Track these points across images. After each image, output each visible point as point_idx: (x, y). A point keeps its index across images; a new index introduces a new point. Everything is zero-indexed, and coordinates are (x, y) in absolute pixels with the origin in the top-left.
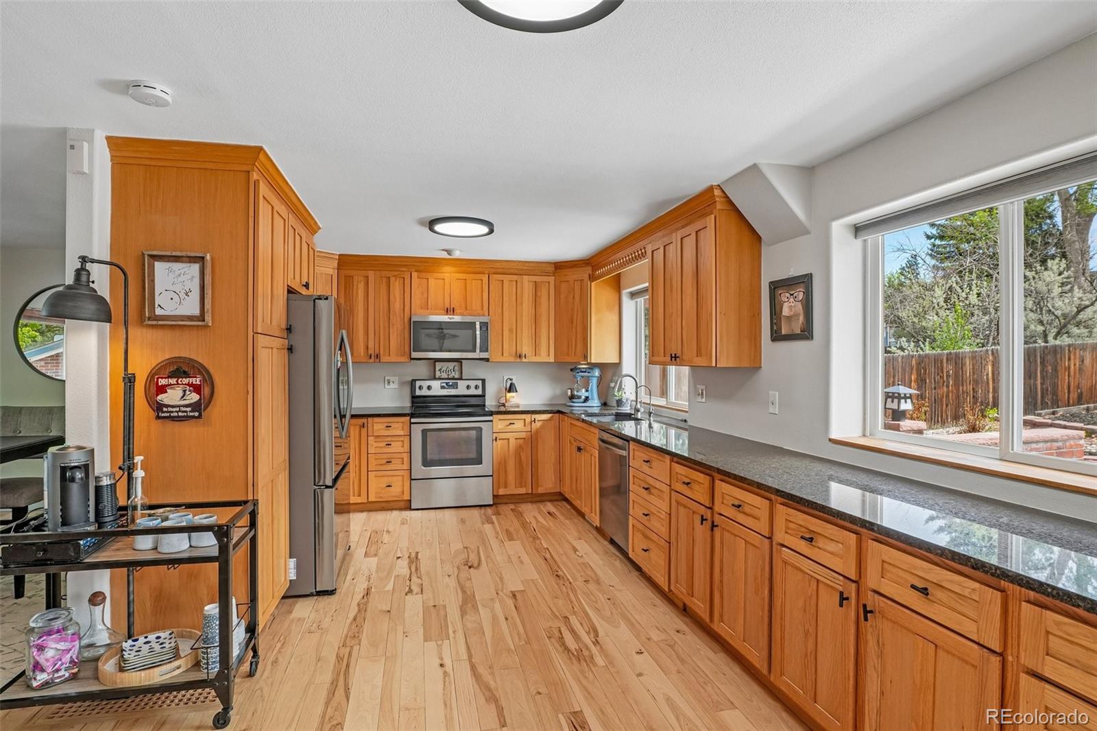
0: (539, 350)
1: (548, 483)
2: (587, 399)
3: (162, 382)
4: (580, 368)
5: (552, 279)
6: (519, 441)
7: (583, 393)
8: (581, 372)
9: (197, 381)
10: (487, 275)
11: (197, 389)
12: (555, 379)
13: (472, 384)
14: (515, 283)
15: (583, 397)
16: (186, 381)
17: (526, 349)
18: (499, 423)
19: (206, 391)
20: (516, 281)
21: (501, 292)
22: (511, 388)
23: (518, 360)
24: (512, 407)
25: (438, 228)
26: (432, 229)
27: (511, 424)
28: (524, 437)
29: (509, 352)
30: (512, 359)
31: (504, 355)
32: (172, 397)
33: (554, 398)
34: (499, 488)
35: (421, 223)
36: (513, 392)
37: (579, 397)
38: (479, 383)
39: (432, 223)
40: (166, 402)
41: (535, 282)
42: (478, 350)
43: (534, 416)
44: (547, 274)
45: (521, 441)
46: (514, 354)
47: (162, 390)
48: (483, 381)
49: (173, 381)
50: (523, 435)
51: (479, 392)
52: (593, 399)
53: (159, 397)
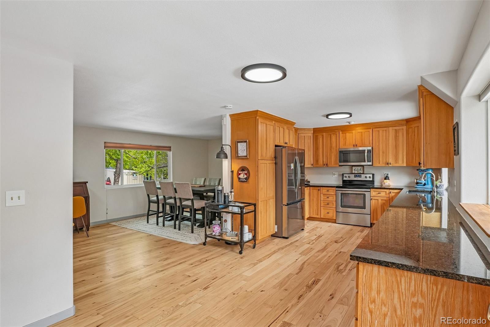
0: (398, 161)
2: (425, 184)
3: (240, 172)
4: (421, 169)
5: (405, 128)
7: (423, 181)
8: (422, 171)
9: (246, 172)
10: (372, 129)
11: (246, 174)
13: (368, 176)
14: (385, 131)
15: (423, 183)
16: (244, 172)
17: (391, 160)
18: (373, 193)
20: (386, 130)
21: (378, 135)
23: (387, 165)
24: (386, 186)
25: (329, 117)
27: (379, 193)
29: (383, 162)
30: (384, 165)
31: (380, 163)
32: (241, 176)
33: (410, 183)
36: (387, 180)
37: (421, 183)
38: (371, 176)
39: (327, 116)
40: (241, 177)
41: (396, 129)
42: (366, 161)
43: (390, 190)
44: (402, 125)
45: (384, 201)
46: (385, 163)
47: (240, 174)
48: (373, 175)
49: (242, 172)
50: (385, 199)
51: (371, 179)
52: (428, 184)
53: (239, 176)
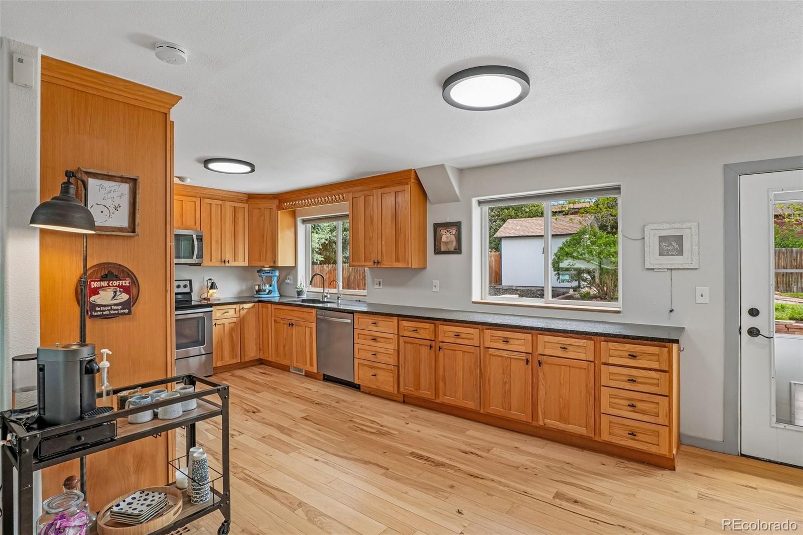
0: (237, 257)
1: (252, 353)
2: (270, 292)
3: (95, 285)
4: (265, 270)
5: (246, 206)
6: (231, 324)
7: (267, 288)
8: (266, 273)
9: (126, 283)
10: (199, 199)
11: (126, 290)
12: (242, 279)
13: (182, 284)
14: (220, 206)
15: (267, 291)
16: (117, 283)
17: (228, 256)
18: (217, 313)
19: (134, 291)
20: (221, 205)
21: (209, 212)
22: (213, 286)
23: (223, 264)
24: (215, 300)
25: (212, 166)
26: (206, 167)
27: (226, 312)
28: (235, 321)
29: (216, 259)
30: (218, 264)
31: (212, 260)
32: (105, 297)
33: (241, 292)
34: (217, 361)
35: (199, 161)
36: (215, 289)
37: (265, 291)
38: (188, 283)
39: (206, 162)
40: (99, 302)
41: (235, 207)
42: (195, 257)
43: (242, 306)
44: (241, 201)
45: (233, 324)
46: (220, 260)
47: (95, 292)
48: (190, 281)
49: (104, 284)
51: (187, 290)
52: (275, 292)
53: (92, 299)
